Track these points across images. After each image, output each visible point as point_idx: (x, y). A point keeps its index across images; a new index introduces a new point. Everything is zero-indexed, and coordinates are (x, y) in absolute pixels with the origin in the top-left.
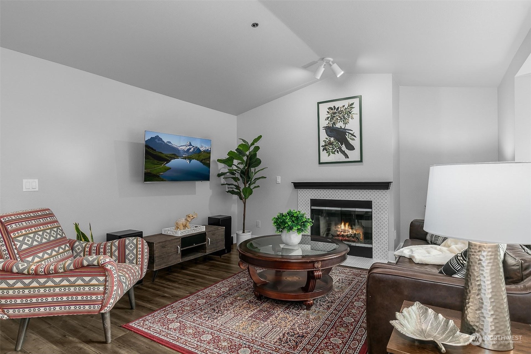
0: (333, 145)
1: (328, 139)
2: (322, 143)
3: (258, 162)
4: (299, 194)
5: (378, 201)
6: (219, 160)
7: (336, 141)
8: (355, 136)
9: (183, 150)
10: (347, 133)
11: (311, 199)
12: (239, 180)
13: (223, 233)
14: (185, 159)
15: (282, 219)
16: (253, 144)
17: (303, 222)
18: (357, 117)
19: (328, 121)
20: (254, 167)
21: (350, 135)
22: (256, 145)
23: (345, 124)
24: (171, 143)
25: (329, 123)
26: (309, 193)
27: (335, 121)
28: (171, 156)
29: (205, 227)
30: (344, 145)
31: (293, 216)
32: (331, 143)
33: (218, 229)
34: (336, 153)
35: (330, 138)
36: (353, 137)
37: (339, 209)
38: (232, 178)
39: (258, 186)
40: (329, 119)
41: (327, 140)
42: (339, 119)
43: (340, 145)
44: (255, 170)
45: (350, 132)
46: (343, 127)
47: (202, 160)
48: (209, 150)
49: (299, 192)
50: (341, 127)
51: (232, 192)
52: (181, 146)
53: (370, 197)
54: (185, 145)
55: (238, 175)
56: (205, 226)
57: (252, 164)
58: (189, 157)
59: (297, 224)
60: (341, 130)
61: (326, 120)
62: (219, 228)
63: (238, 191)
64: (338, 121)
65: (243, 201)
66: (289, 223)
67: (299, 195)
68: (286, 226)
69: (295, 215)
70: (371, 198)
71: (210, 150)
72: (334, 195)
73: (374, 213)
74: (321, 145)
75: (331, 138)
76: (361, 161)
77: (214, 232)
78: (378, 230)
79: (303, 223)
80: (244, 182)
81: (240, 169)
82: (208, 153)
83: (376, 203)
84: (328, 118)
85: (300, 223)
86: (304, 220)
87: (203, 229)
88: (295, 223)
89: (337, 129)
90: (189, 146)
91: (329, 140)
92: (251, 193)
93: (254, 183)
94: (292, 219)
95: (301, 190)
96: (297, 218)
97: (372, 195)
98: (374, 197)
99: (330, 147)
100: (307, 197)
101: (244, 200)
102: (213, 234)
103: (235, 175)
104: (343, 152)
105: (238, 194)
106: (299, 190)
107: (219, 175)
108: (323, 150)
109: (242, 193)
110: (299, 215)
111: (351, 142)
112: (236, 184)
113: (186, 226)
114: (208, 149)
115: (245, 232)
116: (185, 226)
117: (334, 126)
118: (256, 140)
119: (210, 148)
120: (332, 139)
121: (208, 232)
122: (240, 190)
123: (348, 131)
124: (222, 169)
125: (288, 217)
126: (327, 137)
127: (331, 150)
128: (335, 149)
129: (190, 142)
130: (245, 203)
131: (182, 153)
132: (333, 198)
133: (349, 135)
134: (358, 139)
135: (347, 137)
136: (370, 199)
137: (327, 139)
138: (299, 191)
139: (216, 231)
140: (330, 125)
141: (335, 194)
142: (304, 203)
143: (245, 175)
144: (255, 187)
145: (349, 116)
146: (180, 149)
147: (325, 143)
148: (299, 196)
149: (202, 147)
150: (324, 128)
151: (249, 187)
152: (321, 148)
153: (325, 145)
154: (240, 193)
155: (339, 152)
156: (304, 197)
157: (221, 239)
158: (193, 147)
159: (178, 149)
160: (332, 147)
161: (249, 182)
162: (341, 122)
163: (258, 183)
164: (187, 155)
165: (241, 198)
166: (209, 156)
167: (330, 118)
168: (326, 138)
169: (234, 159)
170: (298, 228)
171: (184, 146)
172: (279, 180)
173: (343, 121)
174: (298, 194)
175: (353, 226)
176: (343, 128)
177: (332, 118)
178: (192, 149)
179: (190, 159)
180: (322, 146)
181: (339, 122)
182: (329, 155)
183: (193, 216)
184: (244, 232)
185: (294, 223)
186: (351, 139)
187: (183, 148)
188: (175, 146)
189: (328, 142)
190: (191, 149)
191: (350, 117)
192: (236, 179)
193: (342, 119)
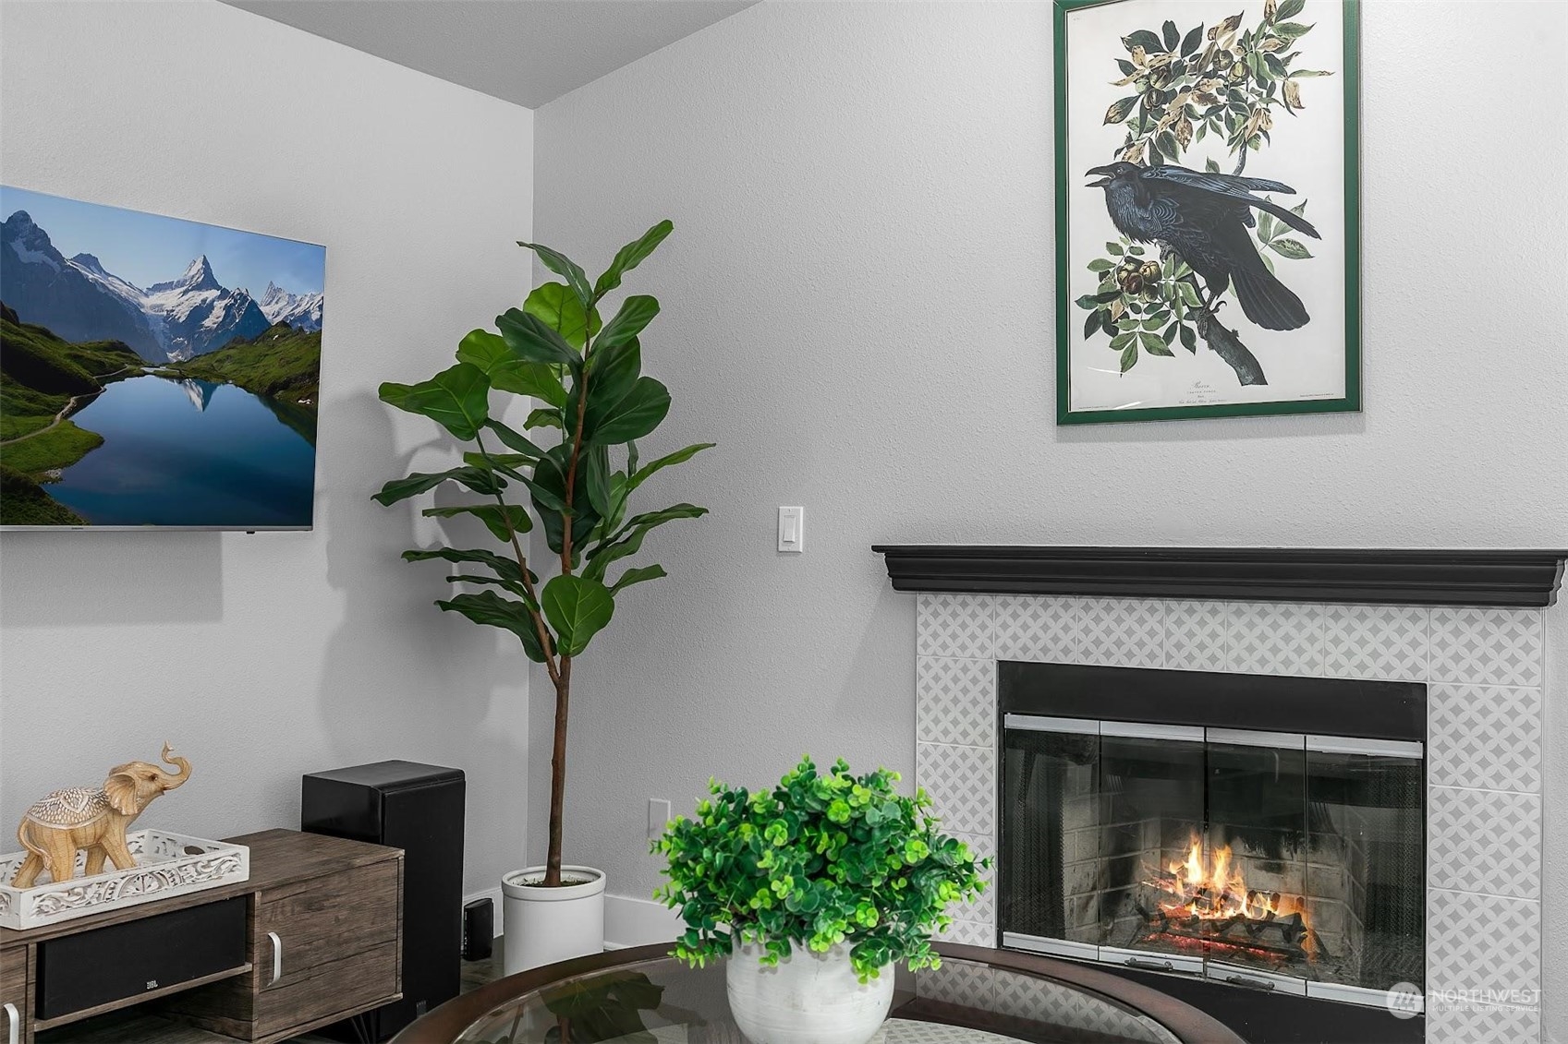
0: (1154, 292)
1: (1125, 248)
2: (1084, 283)
3: (648, 405)
4: (926, 625)
5: (1470, 685)
6: (390, 392)
7: (1176, 267)
8: (1309, 230)
9: (165, 319)
10: (1255, 211)
11: (1000, 663)
12: (526, 526)
13: (392, 893)
14: (181, 379)
15: (725, 847)
16: (610, 281)
17: (906, 870)
18: (1323, 97)
19: (1120, 132)
20: (628, 436)
21: (1275, 220)
22: (634, 283)
23: (1243, 142)
24: (101, 270)
25: (1130, 143)
26: (988, 622)
27: (1173, 127)
28: (100, 356)
29: (247, 860)
30: (1229, 295)
31: (817, 819)
32: (1143, 282)
33: (350, 867)
34: (1176, 345)
35: (1137, 244)
36: (1294, 235)
37: (1194, 734)
38: (477, 512)
39: (656, 572)
40: (1135, 113)
41: (1118, 260)
42: (1200, 109)
43: (1206, 294)
44: (633, 458)
45: (1277, 199)
46: (1227, 168)
47: (274, 388)
48: (315, 316)
49: (924, 614)
50: (1211, 164)
51: (481, 610)
52: (158, 288)
53: (1414, 657)
54: (180, 284)
55: (517, 494)
56: (244, 851)
57: (609, 417)
58: (201, 364)
59: (857, 889)
60: (1214, 187)
61: (1108, 120)
62: (358, 862)
63: (521, 600)
64: (1196, 125)
65: (551, 666)
66: (775, 885)
67: (924, 635)
68: (755, 904)
69: (839, 812)
70: (1421, 663)
71: (319, 321)
72: (1157, 639)
73: (1442, 773)
74: (1075, 294)
75: (1145, 246)
76: (1351, 402)
77: (317, 884)
78: (1464, 896)
79: (903, 883)
80: (557, 539)
81: (535, 451)
82: (306, 339)
83: (1457, 698)
84: (1126, 105)
85: (876, 883)
86: (911, 859)
87: (233, 868)
88: (833, 878)
89: (1188, 182)
90: (199, 287)
91: (1128, 260)
92: (602, 616)
93: (630, 547)
94: (812, 848)
95: (936, 600)
96: (856, 833)
97: (1427, 645)
98: (1443, 657)
99: (1136, 309)
100: (973, 648)
101: (557, 659)
102: (312, 906)
103: (499, 494)
104: (1227, 344)
105: (520, 619)
106: (921, 597)
107: (394, 493)
108: (1089, 330)
109: (542, 611)
110: (873, 817)
111: (1283, 270)
112: (505, 550)
113: (105, 853)
114: (307, 313)
115: (564, 877)
116: (97, 850)
117: (1167, 161)
118: (631, 255)
119: (321, 308)
120: (1152, 252)
121: (265, 892)
122: (530, 596)
123: (1261, 195)
124: (419, 455)
125: (779, 833)
126: (1116, 236)
127: (1141, 328)
128: (1173, 318)
129: (205, 262)
130: (561, 684)
131: (161, 340)
132: (1152, 656)
133: (1266, 222)
134: (1328, 249)
135: (1253, 233)
136: (1415, 669)
137: (1113, 248)
138: (927, 604)
139: (335, 882)
140: (1140, 151)
141: (1169, 634)
142: (955, 690)
143: (560, 493)
144: (632, 577)
145: (1269, 94)
146: (153, 307)
147: (1102, 276)
148: (920, 641)
149: (274, 293)
150: (1097, 178)
151: (595, 574)
152: (1078, 317)
153: (1104, 297)
154: (533, 618)
155: (1201, 343)
156: (954, 647)
157: (372, 935)
158: (225, 293)
159: (137, 307)
160: (1152, 308)
161: (592, 545)
162: (1217, 130)
163: (653, 547)
164: (190, 352)
165: (536, 650)
166: (311, 358)
167: (1138, 105)
168: (1109, 244)
169: (487, 382)
170: (856, 925)
171: (170, 286)
172: (795, 527)
173: (1231, 124)
174: (920, 629)
175: (1285, 853)
176: (1230, 172)
177: (1156, 101)
178: (218, 312)
179: (206, 378)
180: (1086, 301)
181: (1202, 131)
182: (1128, 362)
183: (153, 778)
184: (552, 879)
185: (829, 884)
186: (1280, 246)
187: (169, 300)
188: (123, 290)
189: (1120, 269)
190: (211, 307)
191: (1278, 95)
192: (505, 521)
193: (1223, 113)
